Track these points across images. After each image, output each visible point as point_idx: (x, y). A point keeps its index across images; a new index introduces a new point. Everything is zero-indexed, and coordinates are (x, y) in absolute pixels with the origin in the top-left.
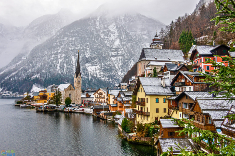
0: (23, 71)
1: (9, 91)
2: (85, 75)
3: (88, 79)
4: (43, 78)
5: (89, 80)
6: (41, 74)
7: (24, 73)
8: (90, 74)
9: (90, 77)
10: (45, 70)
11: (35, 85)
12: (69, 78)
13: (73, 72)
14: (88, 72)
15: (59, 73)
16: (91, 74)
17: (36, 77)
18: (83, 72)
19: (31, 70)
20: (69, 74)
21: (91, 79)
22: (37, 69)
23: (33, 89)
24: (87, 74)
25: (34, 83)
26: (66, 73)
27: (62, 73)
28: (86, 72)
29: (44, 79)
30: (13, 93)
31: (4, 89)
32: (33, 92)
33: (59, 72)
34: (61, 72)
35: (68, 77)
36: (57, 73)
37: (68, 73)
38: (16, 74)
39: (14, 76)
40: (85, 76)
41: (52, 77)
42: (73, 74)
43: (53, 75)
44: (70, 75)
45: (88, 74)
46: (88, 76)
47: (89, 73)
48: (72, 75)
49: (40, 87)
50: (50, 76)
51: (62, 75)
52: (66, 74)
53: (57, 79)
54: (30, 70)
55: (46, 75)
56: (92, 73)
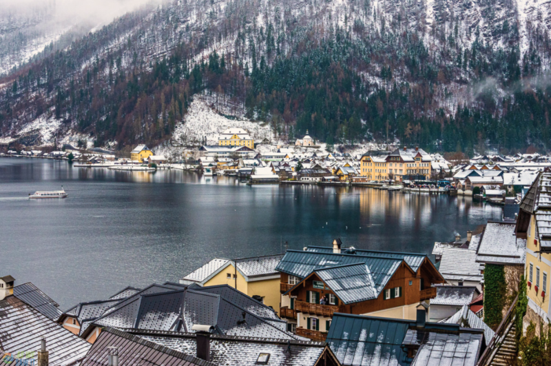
0: (159, 27)
1: (85, 132)
2: (496, 34)
3: (514, 57)
4: (248, 62)
5: (520, 62)
6: (241, 37)
7: (165, 34)
8: (529, 23)
9: (524, 47)
10: (266, 17)
11: (202, 99)
12: (395, 57)
13: (424, 16)
14: (516, 12)
15: (339, 30)
16: (535, 23)
17: (213, 57)
18: (484, 14)
19: (199, 15)
20: (400, 31)
21: (532, 55)
22: (226, 9)
23: (188, 125)
24: (506, 24)
25: (198, 90)
26: (378, 27)
27: (358, 28)
28: (501, 14)
29: (255, 65)
30: (96, 144)
31: (67, 122)
32: (183, 138)
33: (341, 24)
34: (351, 23)
35: (391, 49)
36: (326, 28)
37: (393, 25)
38: (130, 44)
39: (120, 52)
40: (496, 39)
41: (298, 49)
42: (423, 30)
43: (306, 40)
44: (404, 35)
45: (516, 27)
46: (514, 40)
47: (523, 17)
48: (416, 38)
49: (227, 111)
50: (287, 50)
51: (354, 36)
52: (383, 29)
53: (325, 64)
54: (193, 19)
55: (270, 41)
56: (539, 18)
